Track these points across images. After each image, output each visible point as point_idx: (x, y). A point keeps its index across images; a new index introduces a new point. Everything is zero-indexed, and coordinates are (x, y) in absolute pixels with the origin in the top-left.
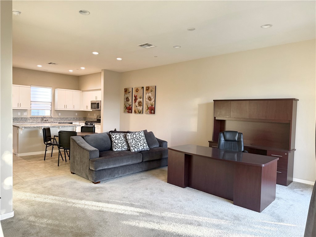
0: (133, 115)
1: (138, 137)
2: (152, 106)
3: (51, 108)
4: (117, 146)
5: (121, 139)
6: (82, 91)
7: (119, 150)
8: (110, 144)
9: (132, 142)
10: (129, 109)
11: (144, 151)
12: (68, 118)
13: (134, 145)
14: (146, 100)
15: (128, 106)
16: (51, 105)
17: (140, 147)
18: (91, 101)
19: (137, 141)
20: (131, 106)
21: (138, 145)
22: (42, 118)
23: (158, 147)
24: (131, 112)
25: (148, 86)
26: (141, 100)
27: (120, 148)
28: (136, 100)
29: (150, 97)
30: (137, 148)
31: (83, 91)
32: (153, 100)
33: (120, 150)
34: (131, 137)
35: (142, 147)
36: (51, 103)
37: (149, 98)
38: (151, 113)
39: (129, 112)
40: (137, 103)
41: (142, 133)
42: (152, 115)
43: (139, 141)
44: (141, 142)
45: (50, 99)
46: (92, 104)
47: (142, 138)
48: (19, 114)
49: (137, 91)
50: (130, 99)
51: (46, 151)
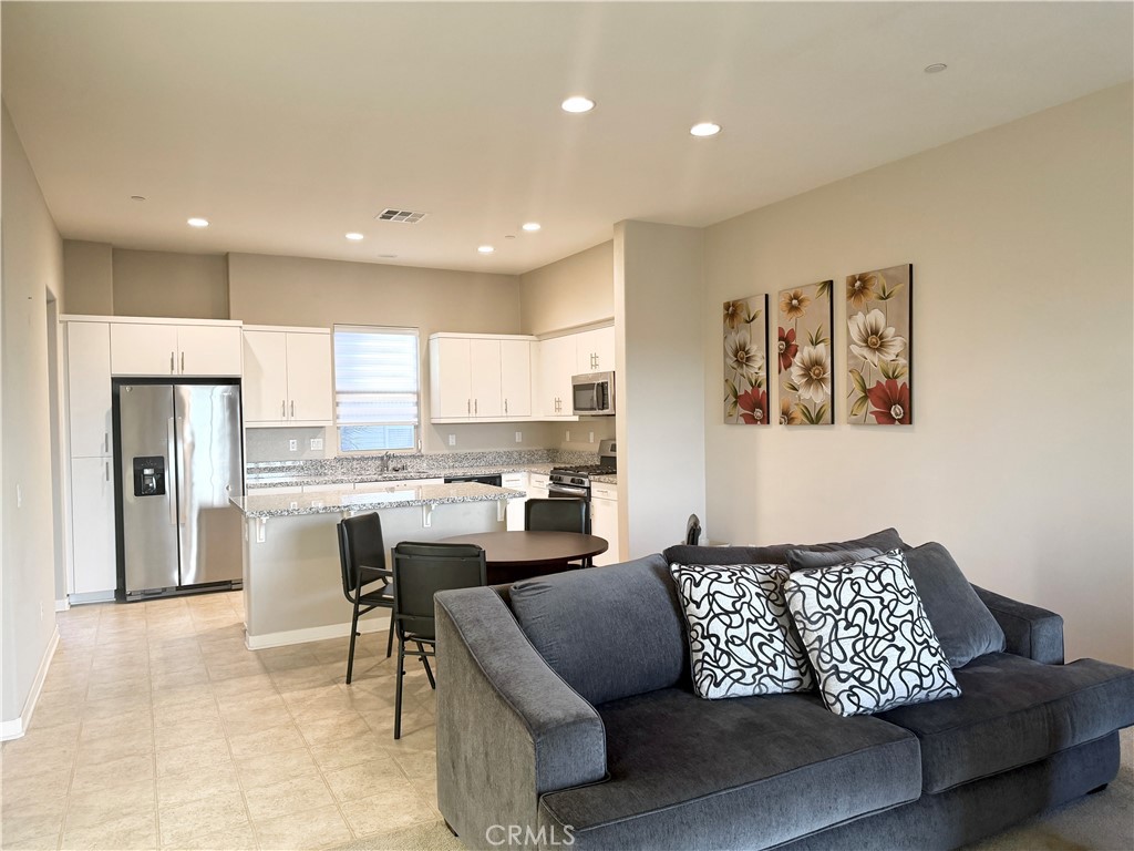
0: (772, 436)
1: (876, 603)
2: (892, 378)
3: (418, 416)
4: (724, 661)
5: (746, 614)
6: (538, 336)
7: (739, 690)
8: (678, 645)
9: (834, 646)
10: (751, 406)
11: (927, 703)
12: (483, 455)
13: (848, 667)
15: (745, 388)
16: (418, 404)
17: (895, 679)
18: (573, 378)
19: (870, 629)
20: (764, 388)
21: (877, 666)
22: (382, 458)
23: (1000, 655)
24: (766, 420)
25: (857, 271)
26: (822, 349)
27: (749, 679)
28: (787, 355)
29: (875, 332)
30: (874, 685)
31: (541, 337)
32: (897, 345)
33: (749, 691)
34: (825, 602)
35: (912, 679)
36: (418, 394)
37: (873, 339)
38: (886, 418)
39: (751, 420)
40: (796, 372)
41: (899, 573)
43: (882, 631)
44: (900, 642)
45: (411, 381)
46: (577, 388)
47: (902, 609)
48: (293, 445)
49: (793, 309)
50: (757, 350)
51: (354, 633)
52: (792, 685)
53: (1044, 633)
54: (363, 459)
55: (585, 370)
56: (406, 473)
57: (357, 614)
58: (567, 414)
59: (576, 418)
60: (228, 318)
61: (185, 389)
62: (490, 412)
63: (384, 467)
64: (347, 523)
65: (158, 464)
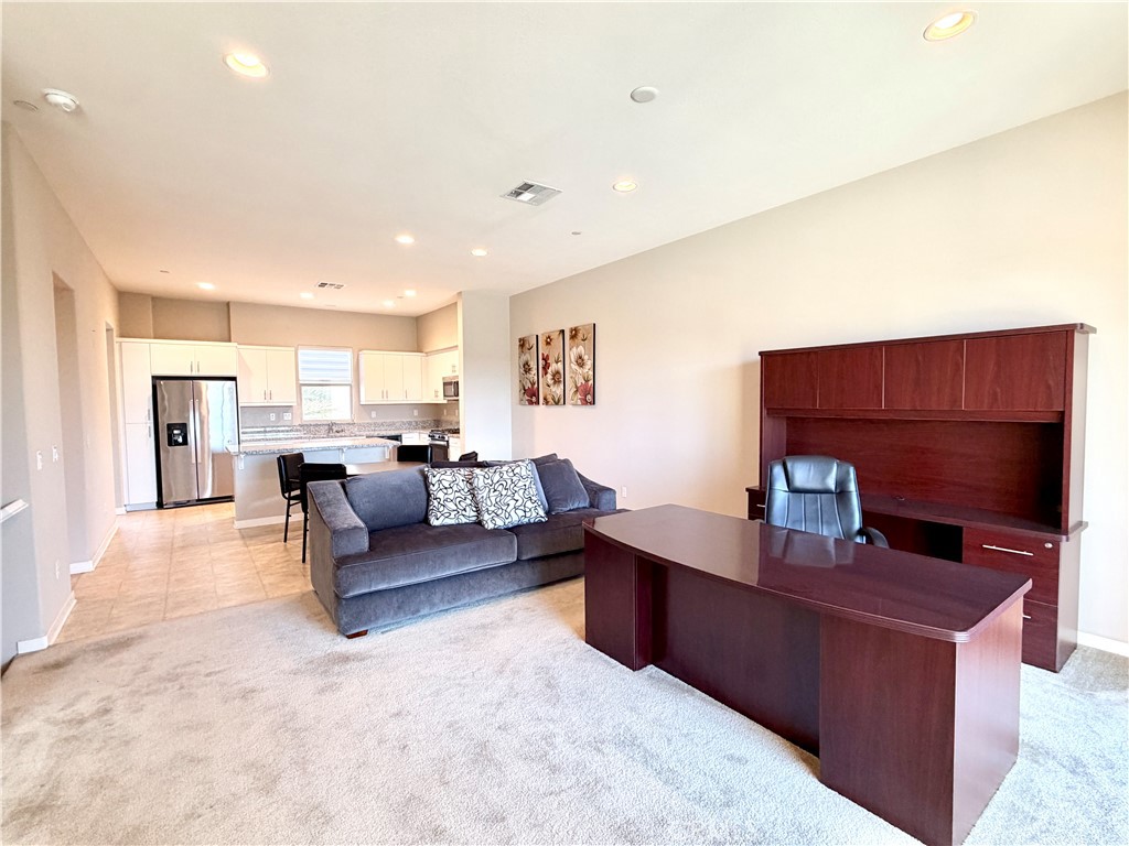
0: (541, 410)
1: (509, 482)
2: (587, 381)
3: (351, 400)
4: (442, 508)
5: (455, 488)
6: (425, 353)
7: (449, 522)
8: (425, 503)
9: (488, 499)
10: (531, 395)
11: (529, 524)
13: (492, 508)
14: (572, 366)
15: (529, 385)
16: (351, 392)
17: (513, 513)
18: (444, 378)
19: (504, 492)
20: (536, 386)
21: (504, 508)
22: (329, 425)
23: (584, 508)
24: (538, 403)
25: (573, 326)
26: (560, 365)
27: (452, 516)
28: (546, 367)
29: (580, 357)
30: (503, 515)
31: (427, 354)
32: (589, 364)
33: (453, 522)
34: (486, 481)
35: (521, 513)
36: (351, 385)
37: (580, 361)
38: (585, 402)
39: (531, 403)
40: (549, 376)
42: (588, 409)
43: (509, 493)
44: (516, 497)
46: (445, 384)
47: (521, 484)
48: (273, 417)
49: (548, 343)
50: (533, 365)
51: (288, 516)
52: (474, 518)
53: (605, 497)
54: (317, 425)
55: (449, 374)
56: (343, 434)
57: (289, 505)
58: (441, 400)
59: (445, 402)
60: (230, 341)
61: (203, 383)
62: (396, 397)
63: (330, 429)
64: (284, 457)
65: (183, 427)
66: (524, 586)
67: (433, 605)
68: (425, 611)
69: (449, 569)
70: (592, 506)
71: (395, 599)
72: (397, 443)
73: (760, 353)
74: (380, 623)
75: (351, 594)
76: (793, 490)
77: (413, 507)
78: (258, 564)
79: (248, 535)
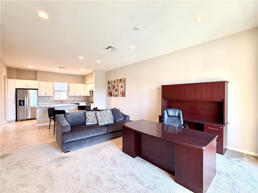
0: (113, 98)
1: (105, 114)
2: (123, 91)
3: (67, 95)
4: (89, 121)
5: (92, 116)
7: (90, 124)
8: (85, 119)
9: (100, 118)
10: (110, 94)
11: (110, 124)
12: (77, 100)
13: (101, 121)
14: (120, 88)
15: (110, 92)
17: (106, 122)
19: (104, 117)
20: (112, 92)
21: (104, 120)
23: (123, 120)
24: (112, 96)
25: (120, 79)
26: (117, 87)
27: (91, 123)
28: (114, 88)
29: (122, 86)
30: (103, 122)
31: (86, 84)
32: (124, 87)
33: (91, 124)
34: (100, 114)
35: (108, 122)
36: (67, 91)
37: (122, 87)
38: (123, 96)
39: (110, 96)
40: (115, 90)
41: (108, 111)
42: (124, 97)
43: (105, 117)
44: (107, 118)
46: (90, 91)
47: (108, 115)
48: (47, 99)
49: (114, 82)
50: (111, 87)
51: (50, 123)
52: (97, 123)
53: (127, 118)
54: (58, 101)
55: (91, 89)
56: (65, 103)
57: (50, 120)
58: (89, 95)
59: (90, 95)
60: (36, 80)
61: (29, 90)
62: (78, 94)
63: (62, 102)
64: (49, 108)
65: (23, 101)
66: (108, 139)
67: (86, 144)
68: (84, 146)
69: (90, 135)
70: (124, 120)
71: (77, 143)
72: (78, 105)
73: (162, 86)
74: (73, 149)
75: (66, 142)
76: (169, 116)
77: (82, 120)
78: (42, 135)
79: (39, 128)
